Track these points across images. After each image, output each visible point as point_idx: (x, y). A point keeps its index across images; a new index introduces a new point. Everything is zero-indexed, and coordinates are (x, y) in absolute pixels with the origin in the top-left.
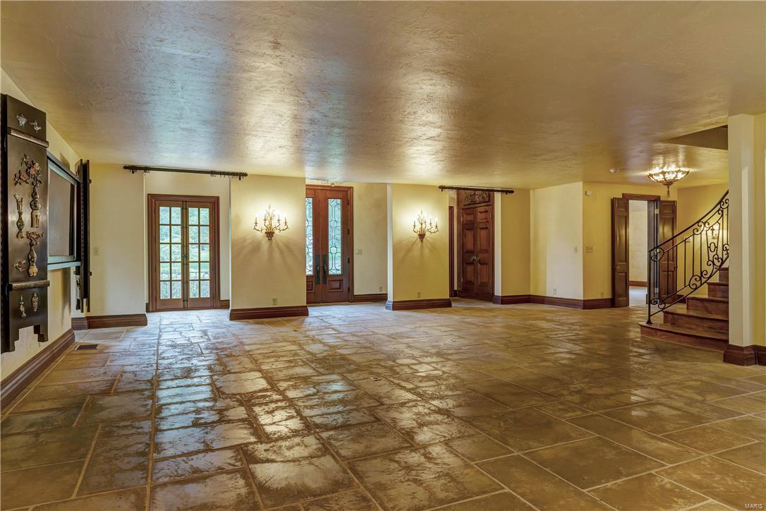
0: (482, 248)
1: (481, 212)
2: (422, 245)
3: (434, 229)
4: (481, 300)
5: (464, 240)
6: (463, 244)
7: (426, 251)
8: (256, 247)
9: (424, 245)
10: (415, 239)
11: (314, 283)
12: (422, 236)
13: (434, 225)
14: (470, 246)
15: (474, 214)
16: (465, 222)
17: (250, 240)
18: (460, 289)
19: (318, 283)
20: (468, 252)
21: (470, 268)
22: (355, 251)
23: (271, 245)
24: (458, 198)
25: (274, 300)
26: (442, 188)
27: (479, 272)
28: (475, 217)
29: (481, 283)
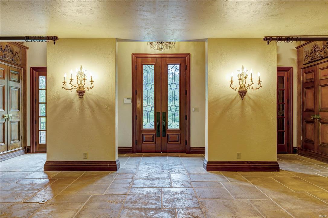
0: (323, 106)
1: (322, 69)
2: (243, 104)
3: (256, 85)
4: (323, 161)
5: (304, 98)
6: (303, 103)
7: (248, 109)
8: (69, 105)
9: (245, 103)
10: (235, 96)
11: (155, 136)
12: (243, 93)
13: (255, 81)
14: (310, 104)
15: (315, 72)
16: (305, 81)
17: (64, 99)
18: (299, 146)
19: (158, 135)
20: (307, 110)
21: (310, 127)
22: (192, 109)
23: (82, 103)
24: (298, 59)
25: (85, 154)
26: (268, 39)
27: (320, 131)
28: (316, 75)
29: (323, 143)
